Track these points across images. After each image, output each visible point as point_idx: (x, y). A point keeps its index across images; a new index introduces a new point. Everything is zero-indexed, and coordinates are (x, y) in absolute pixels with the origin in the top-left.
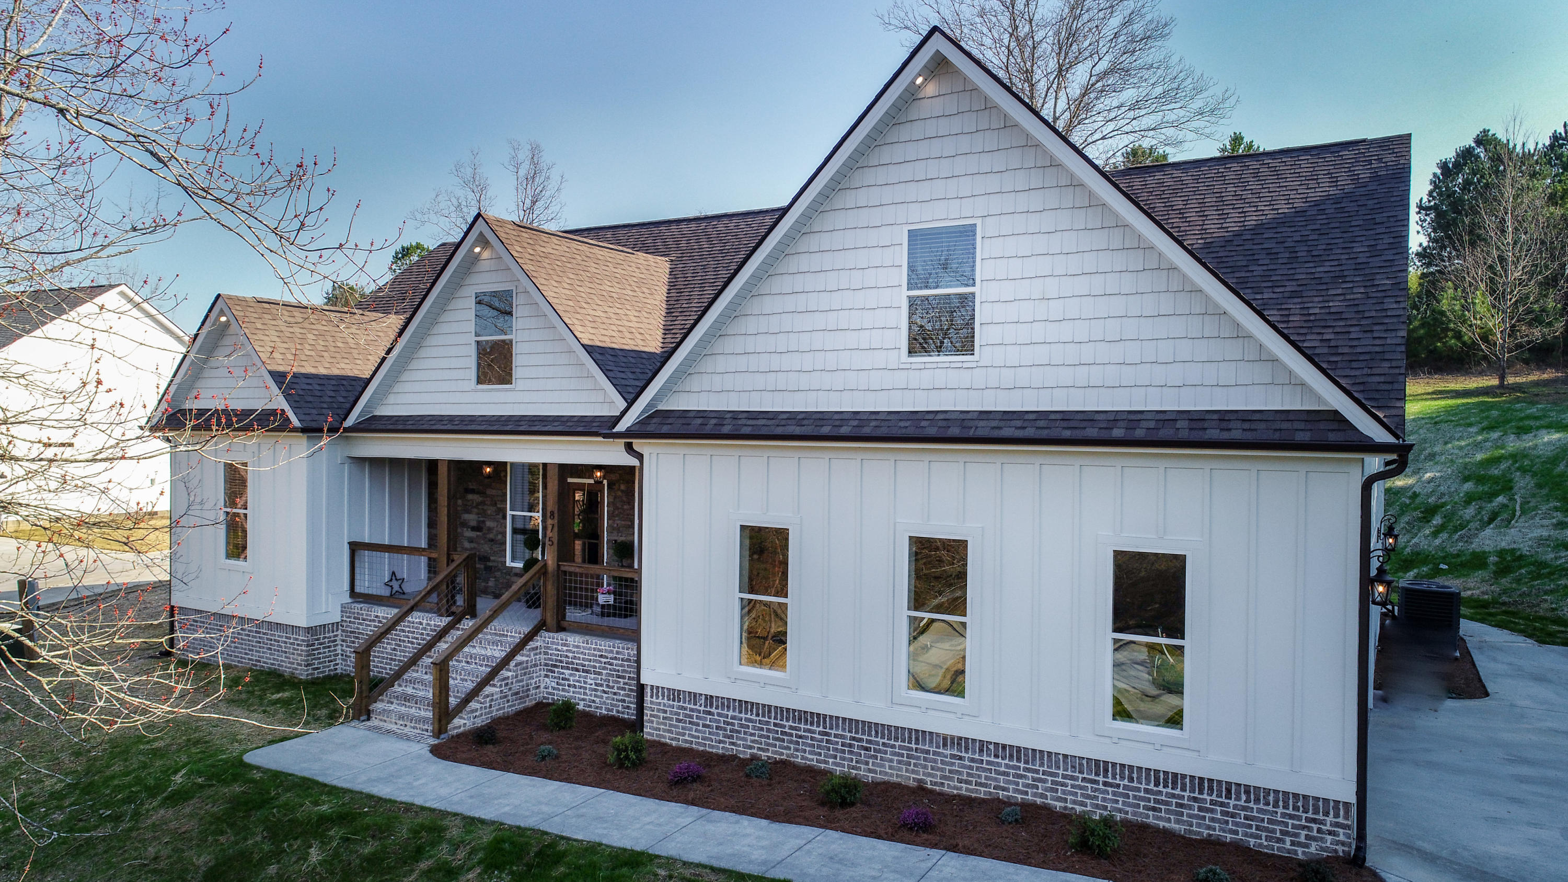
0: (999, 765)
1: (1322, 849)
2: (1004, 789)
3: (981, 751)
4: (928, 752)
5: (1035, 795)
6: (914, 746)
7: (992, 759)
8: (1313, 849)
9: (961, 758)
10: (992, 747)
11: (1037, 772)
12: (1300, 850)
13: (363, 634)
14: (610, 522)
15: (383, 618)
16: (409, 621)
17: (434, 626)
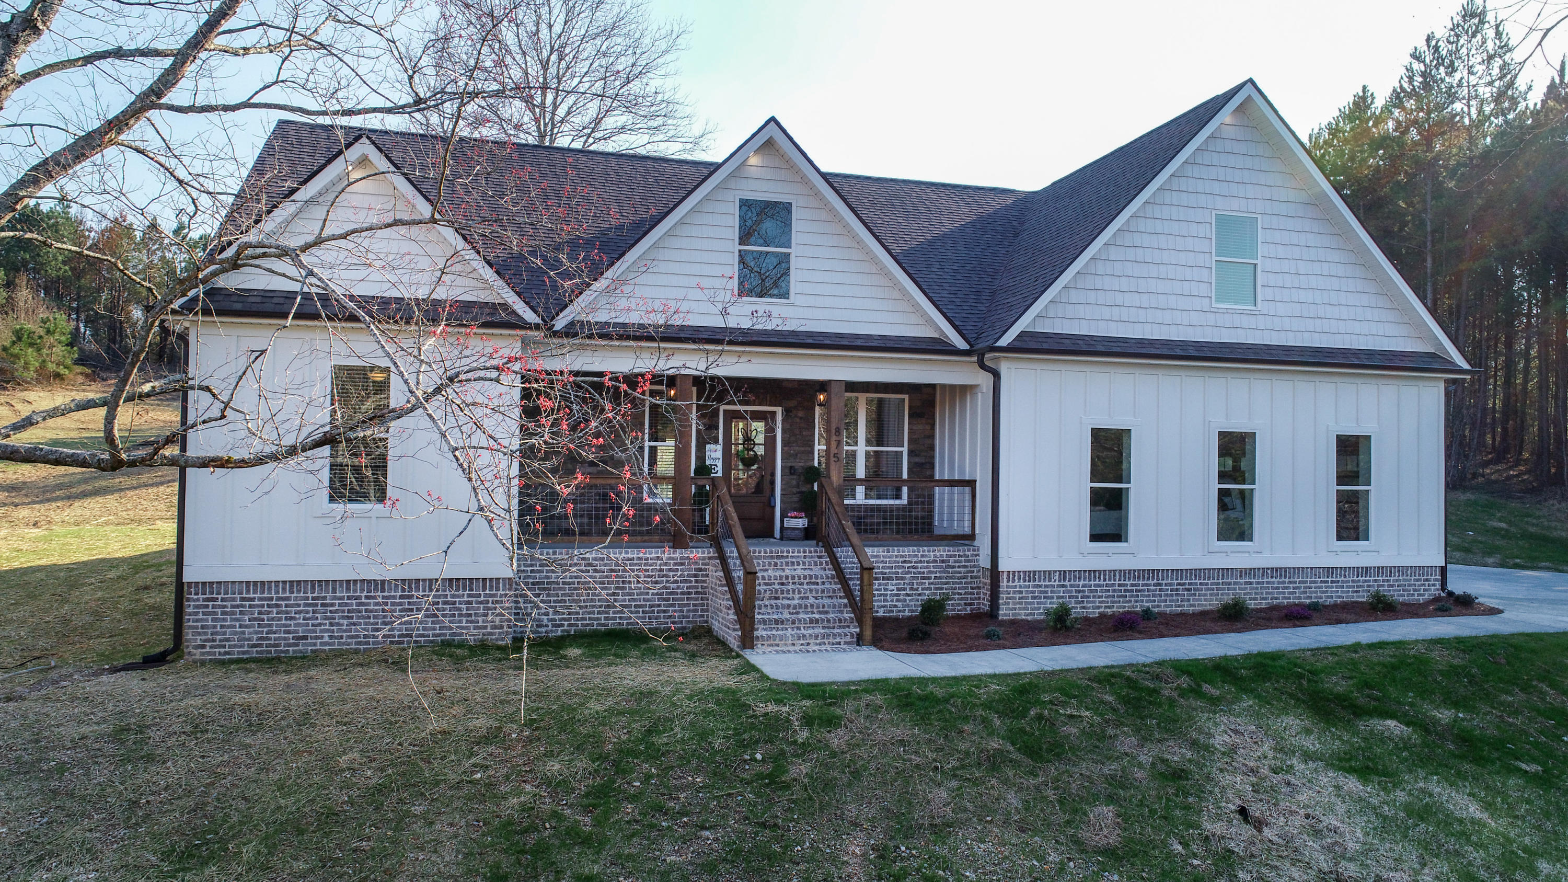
0: (1273, 583)
1: (1430, 595)
2: (1276, 598)
3: (1263, 575)
4: (1230, 584)
5: (1295, 598)
6: (1221, 581)
7: (1270, 580)
8: (1426, 597)
9: (1251, 583)
10: (1269, 572)
11: (1295, 583)
12: (1421, 598)
13: (558, 583)
14: (786, 448)
15: (595, 559)
16: (640, 559)
17: (681, 558)
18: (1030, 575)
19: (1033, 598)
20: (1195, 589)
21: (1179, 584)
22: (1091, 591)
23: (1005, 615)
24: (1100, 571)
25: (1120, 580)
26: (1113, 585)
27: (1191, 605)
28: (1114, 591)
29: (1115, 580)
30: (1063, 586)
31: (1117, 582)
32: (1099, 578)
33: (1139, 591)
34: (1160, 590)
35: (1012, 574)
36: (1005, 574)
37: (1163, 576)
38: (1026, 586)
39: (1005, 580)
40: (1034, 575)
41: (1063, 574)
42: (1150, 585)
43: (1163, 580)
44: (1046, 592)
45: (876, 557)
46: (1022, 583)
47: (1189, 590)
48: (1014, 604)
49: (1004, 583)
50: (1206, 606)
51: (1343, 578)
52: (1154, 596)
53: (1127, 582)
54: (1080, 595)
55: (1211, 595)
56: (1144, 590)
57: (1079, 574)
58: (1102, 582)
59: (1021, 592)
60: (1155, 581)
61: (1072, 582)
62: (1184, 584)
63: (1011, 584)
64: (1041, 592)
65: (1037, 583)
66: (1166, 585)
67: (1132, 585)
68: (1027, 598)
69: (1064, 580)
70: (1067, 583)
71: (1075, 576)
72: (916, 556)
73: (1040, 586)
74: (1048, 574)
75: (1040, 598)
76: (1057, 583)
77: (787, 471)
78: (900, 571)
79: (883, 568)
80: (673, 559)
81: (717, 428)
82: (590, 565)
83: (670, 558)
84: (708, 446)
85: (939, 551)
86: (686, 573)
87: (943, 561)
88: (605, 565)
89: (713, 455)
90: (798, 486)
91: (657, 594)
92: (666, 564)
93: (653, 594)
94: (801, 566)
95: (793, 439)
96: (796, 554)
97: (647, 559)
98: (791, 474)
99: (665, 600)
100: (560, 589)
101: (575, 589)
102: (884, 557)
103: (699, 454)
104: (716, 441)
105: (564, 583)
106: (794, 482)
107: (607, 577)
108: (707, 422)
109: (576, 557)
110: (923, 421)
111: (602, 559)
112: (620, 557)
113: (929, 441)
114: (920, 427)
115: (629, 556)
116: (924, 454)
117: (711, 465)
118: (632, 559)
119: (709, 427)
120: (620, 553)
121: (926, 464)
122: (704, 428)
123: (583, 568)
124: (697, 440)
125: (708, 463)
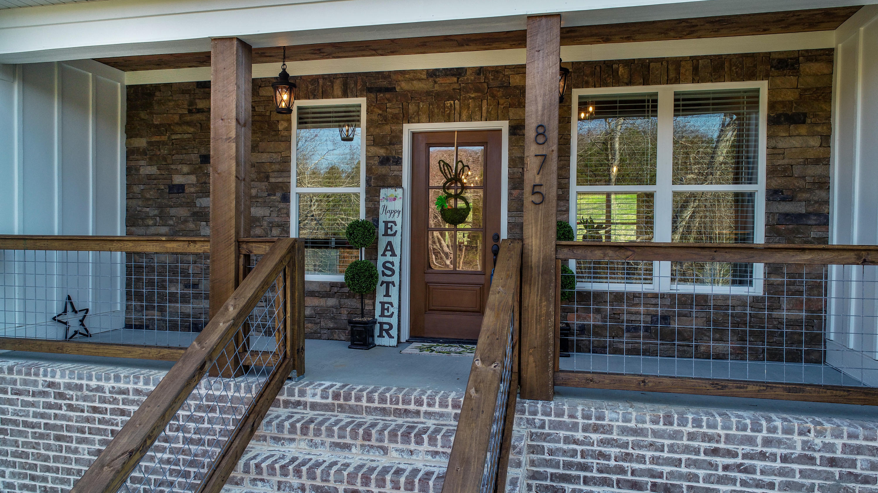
13: (15, 423)
15: (69, 386)
17: (209, 397)
45: (635, 432)
72: (751, 441)
78: (701, 473)
79: (655, 460)
81: (398, 161)
82: (61, 396)
84: (383, 192)
85: (820, 433)
86: (217, 427)
87: (833, 462)
88: (85, 399)
89: (392, 205)
91: (168, 462)
93: (161, 461)
94: (426, 446)
96: (436, 409)
99: (178, 473)
100: (21, 433)
101: (42, 436)
102: (655, 433)
103: (371, 205)
104: (398, 185)
105: (26, 424)
107: (87, 420)
108: (382, 152)
109: (41, 379)
110: (803, 130)
111: (79, 388)
112: (107, 385)
113: (818, 170)
114: (796, 142)
115: (122, 385)
116: (805, 196)
117: (386, 223)
118: (125, 392)
119: (385, 161)
120: (108, 379)
121: (807, 215)
122: (376, 161)
123: (52, 400)
124: (368, 181)
125: (383, 217)
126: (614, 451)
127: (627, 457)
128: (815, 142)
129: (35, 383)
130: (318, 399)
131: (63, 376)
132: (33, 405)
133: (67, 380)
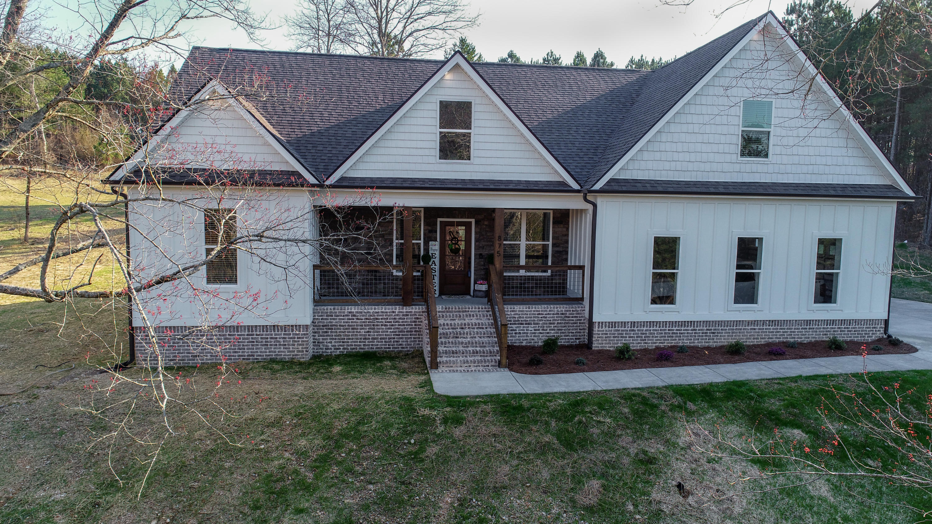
0: (770, 329)
1: (876, 337)
2: (771, 338)
3: (763, 324)
4: (741, 329)
5: (784, 338)
6: (735, 328)
7: (768, 327)
8: (873, 338)
9: (755, 329)
10: (767, 322)
11: (784, 329)
12: (870, 339)
13: (336, 326)
14: (477, 243)
15: (357, 312)
16: (382, 312)
17: (406, 312)
18: (613, 324)
19: (614, 337)
20: (717, 333)
21: (707, 330)
22: (651, 334)
23: (596, 347)
24: (657, 322)
25: (669, 327)
26: (665, 330)
27: (715, 342)
28: (665, 333)
29: (666, 327)
30: (633, 330)
31: (667, 328)
32: (656, 326)
33: (682, 333)
34: (695, 333)
35: (601, 324)
36: (597, 324)
37: (697, 325)
38: (609, 331)
39: (597, 327)
40: (615, 324)
41: (633, 324)
42: (688, 330)
43: (697, 327)
44: (622, 334)
45: (522, 311)
46: (607, 329)
47: (714, 333)
48: (602, 340)
49: (596, 329)
50: (724, 342)
51: (817, 326)
52: (691, 336)
53: (674, 328)
54: (643, 336)
55: (728, 336)
56: (685, 333)
57: (644, 323)
58: (658, 328)
59: (607, 334)
60: (692, 328)
61: (639, 328)
62: (711, 330)
63: (600, 329)
64: (619, 334)
65: (616, 328)
66: (699, 330)
67: (677, 330)
68: (610, 337)
69: (634, 327)
70: (635, 329)
71: (641, 325)
72: (546, 311)
73: (619, 331)
74: (624, 324)
75: (618, 337)
76: (629, 329)
77: (478, 256)
78: (536, 319)
79: (526, 317)
80: (402, 312)
81: (436, 232)
82: (354, 316)
83: (400, 312)
84: (430, 242)
85: (560, 308)
86: (409, 320)
87: (562, 314)
88: (363, 316)
89: (434, 248)
90: (484, 265)
91: (393, 332)
92: (398, 315)
93: (390, 332)
94: (475, 317)
95: (481, 237)
96: (474, 310)
97: (387, 313)
98: (480, 258)
99: (397, 335)
100: (338, 329)
101: (347, 329)
102: (526, 311)
103: (425, 247)
104: (436, 240)
105: (340, 326)
106: (482, 263)
107: (364, 322)
108: (430, 228)
109: (346, 311)
110: (562, 226)
111: (361, 313)
112: (371, 311)
113: (565, 238)
114: (560, 229)
115: (377, 311)
116: (562, 246)
117: (432, 254)
118: (378, 312)
119: (430, 231)
120: (372, 309)
121: (563, 251)
122: (427, 232)
123: (350, 317)
124: (424, 239)
125: (430, 252)
126: (517, 316)
127: (520, 317)
128: (565, 230)
129: (344, 312)
130: (440, 310)
131: (355, 309)
132: (343, 319)
133: (356, 310)
